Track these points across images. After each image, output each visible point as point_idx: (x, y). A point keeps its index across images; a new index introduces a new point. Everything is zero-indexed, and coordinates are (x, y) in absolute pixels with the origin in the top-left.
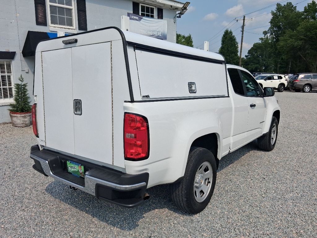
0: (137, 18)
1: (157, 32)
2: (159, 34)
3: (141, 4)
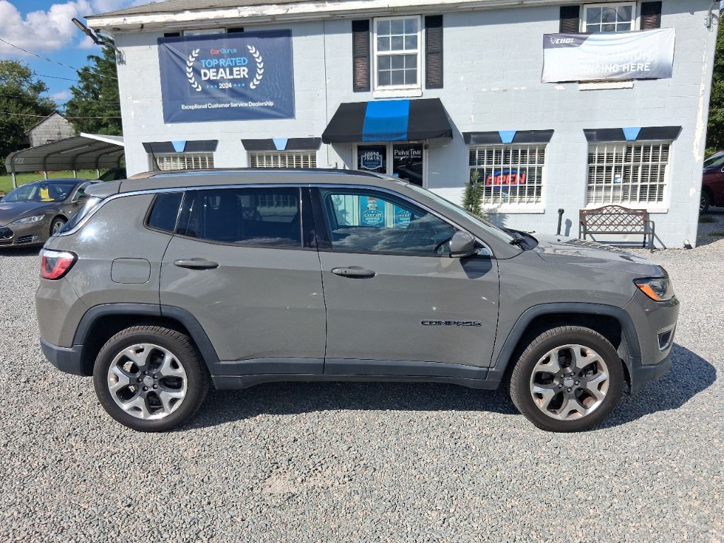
0: (570, 41)
1: (636, 63)
2: (644, 67)
3: (586, 7)
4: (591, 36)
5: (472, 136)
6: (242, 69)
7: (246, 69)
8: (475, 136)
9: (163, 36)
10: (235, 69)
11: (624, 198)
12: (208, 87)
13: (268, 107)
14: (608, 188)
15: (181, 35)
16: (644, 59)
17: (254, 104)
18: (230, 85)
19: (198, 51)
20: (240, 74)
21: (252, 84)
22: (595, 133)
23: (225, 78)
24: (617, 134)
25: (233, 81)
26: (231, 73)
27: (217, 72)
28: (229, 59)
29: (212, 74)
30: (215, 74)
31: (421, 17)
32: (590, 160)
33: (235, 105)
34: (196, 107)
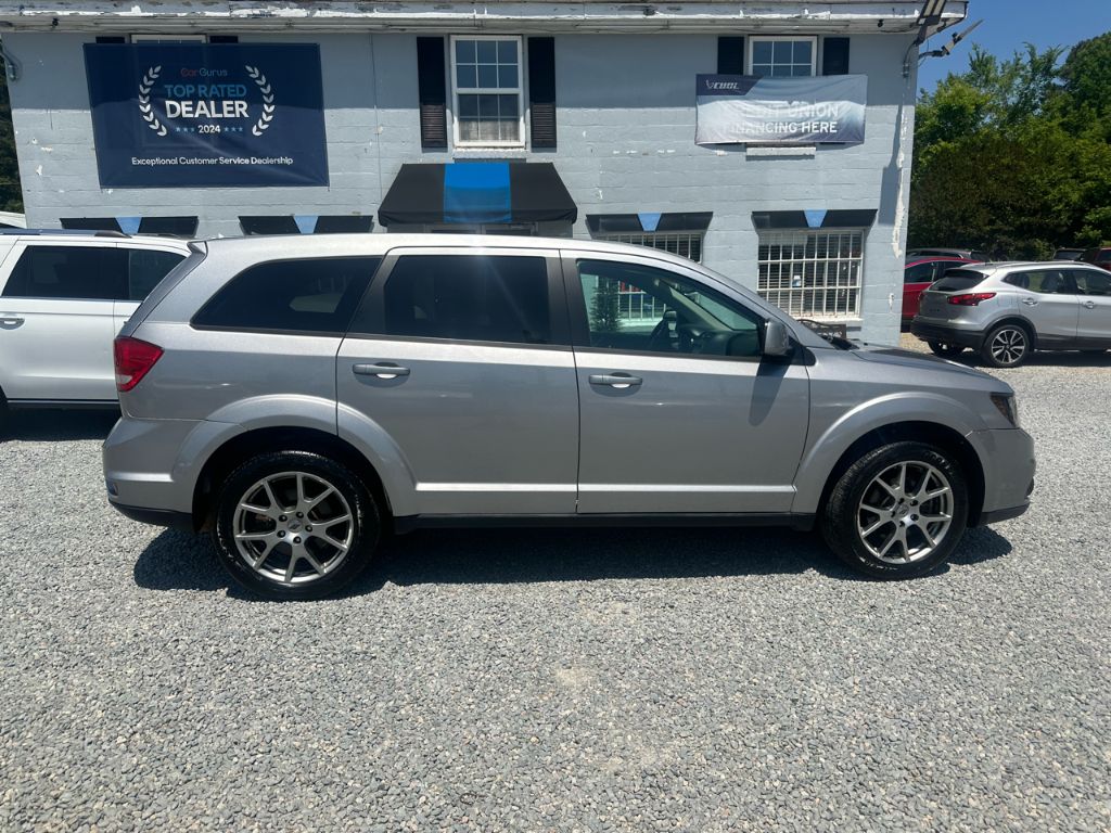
0: (733, 86)
1: (819, 121)
2: (829, 127)
3: (752, 39)
4: (760, 81)
5: (601, 220)
6: (237, 103)
7: (244, 103)
8: (606, 221)
9: (94, 41)
10: (225, 103)
11: (807, 307)
12: (178, 129)
13: (284, 166)
14: (786, 295)
15: (126, 40)
16: (829, 115)
17: (260, 161)
18: (218, 129)
19: (158, 69)
20: (234, 112)
21: (255, 128)
22: (768, 217)
23: (209, 116)
24: (796, 219)
25: (222, 122)
26: (219, 109)
27: (195, 107)
28: (213, 86)
29: (184, 109)
30: (191, 109)
31: (523, 39)
32: (763, 255)
33: (227, 161)
34: (158, 161)
